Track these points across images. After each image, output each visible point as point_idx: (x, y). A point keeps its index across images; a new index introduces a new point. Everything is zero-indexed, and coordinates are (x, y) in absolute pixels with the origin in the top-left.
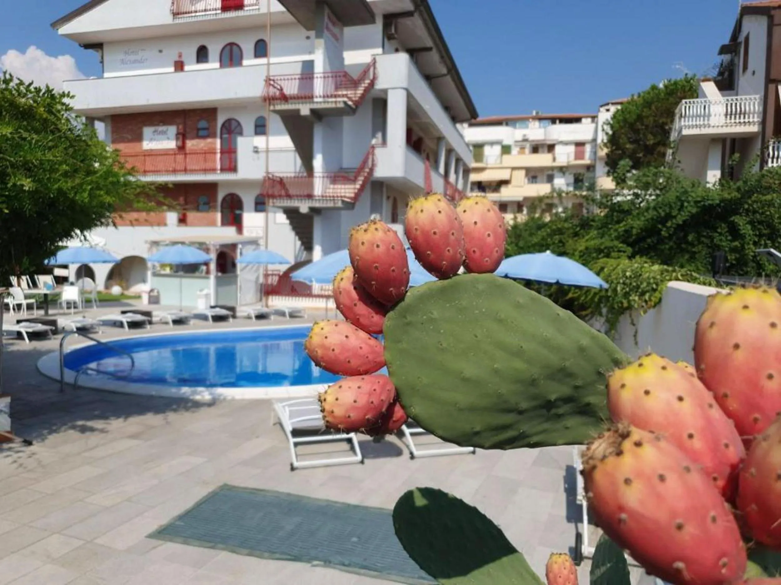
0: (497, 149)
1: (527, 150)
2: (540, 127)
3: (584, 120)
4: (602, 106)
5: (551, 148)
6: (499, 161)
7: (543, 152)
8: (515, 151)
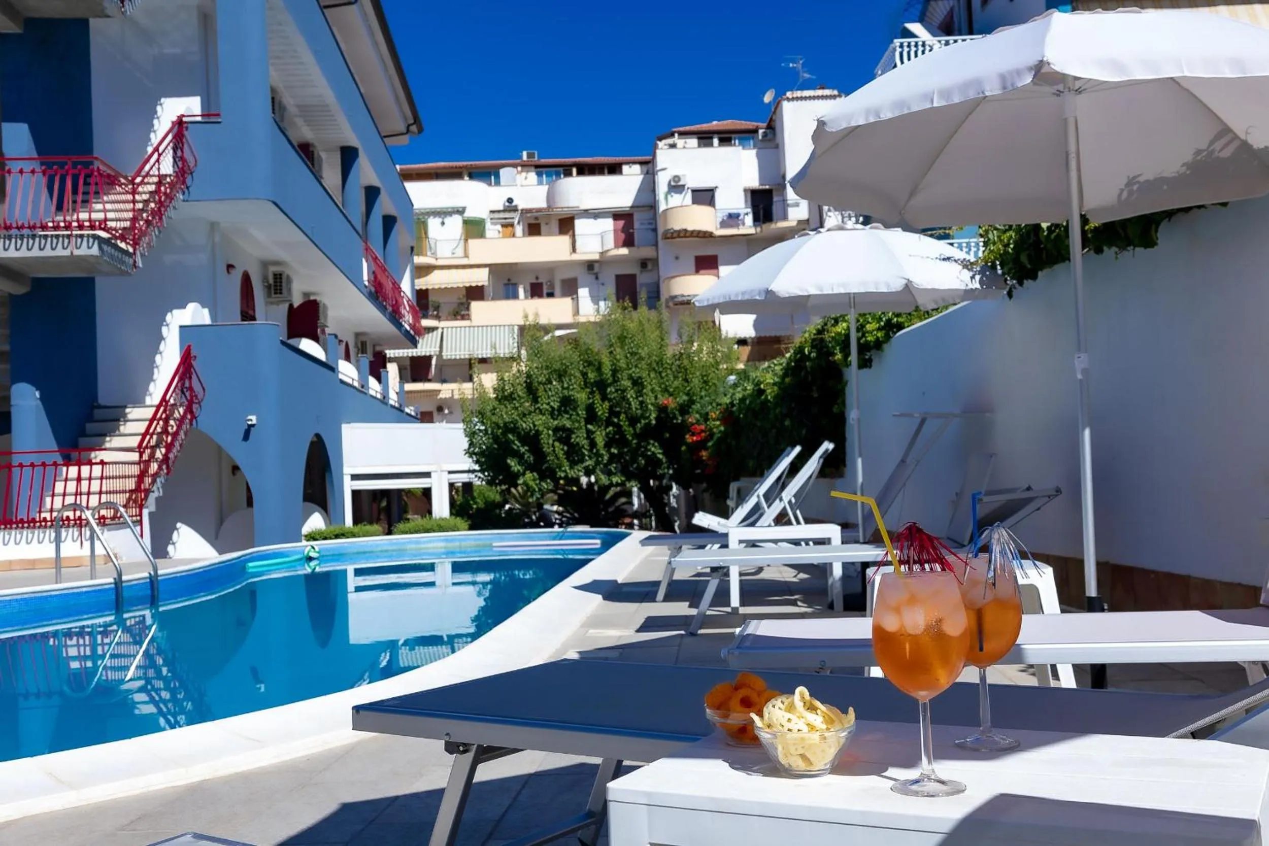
0: (455, 224)
1: (519, 230)
2: (540, 183)
3: (625, 169)
4: (660, 140)
5: (566, 225)
6: (460, 252)
7: (550, 234)
8: (492, 230)
